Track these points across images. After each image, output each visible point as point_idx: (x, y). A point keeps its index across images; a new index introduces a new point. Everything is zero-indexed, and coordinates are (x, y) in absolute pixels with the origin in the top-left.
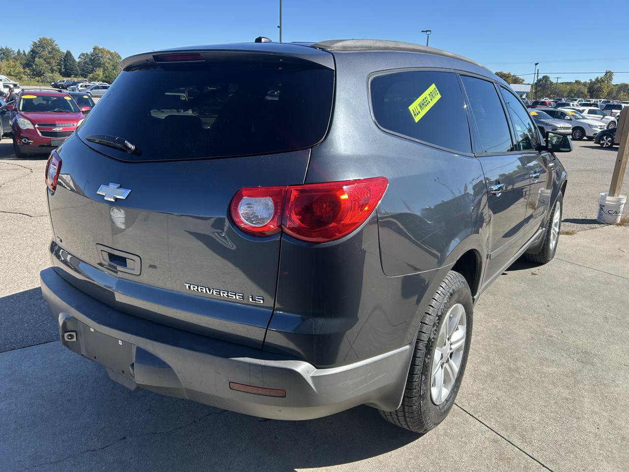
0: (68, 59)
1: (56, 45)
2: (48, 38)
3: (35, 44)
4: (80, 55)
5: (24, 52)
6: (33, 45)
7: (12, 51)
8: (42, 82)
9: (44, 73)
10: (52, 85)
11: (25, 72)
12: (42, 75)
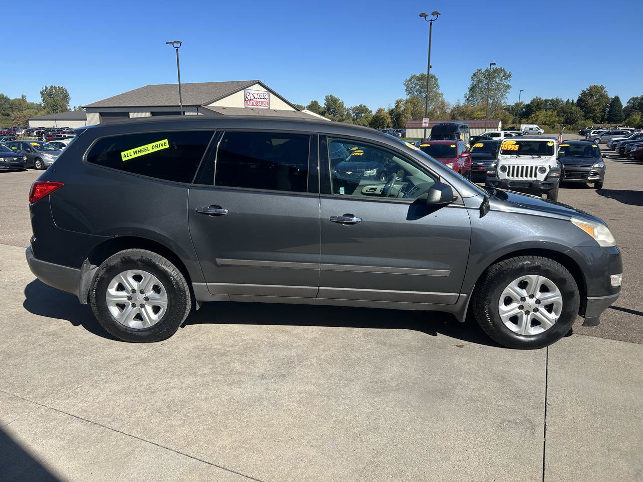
0: (614, 105)
1: (606, 92)
2: (599, 85)
3: (584, 92)
4: (630, 100)
5: (573, 101)
6: (582, 94)
7: (562, 101)
8: (572, 130)
9: (577, 121)
10: (579, 132)
11: (559, 120)
12: (575, 123)
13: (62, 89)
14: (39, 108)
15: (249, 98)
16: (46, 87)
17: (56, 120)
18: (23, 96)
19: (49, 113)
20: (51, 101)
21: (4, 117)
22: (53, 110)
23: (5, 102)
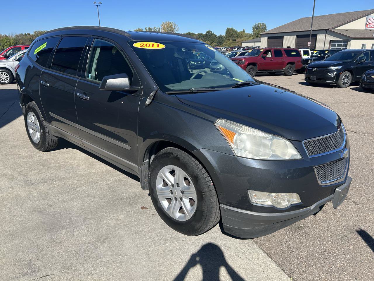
13: (264, 24)
14: (250, 36)
15: (370, 22)
16: (256, 24)
17: (255, 42)
18: (244, 30)
19: (254, 38)
20: (256, 31)
21: (233, 41)
22: (256, 37)
23: (235, 33)
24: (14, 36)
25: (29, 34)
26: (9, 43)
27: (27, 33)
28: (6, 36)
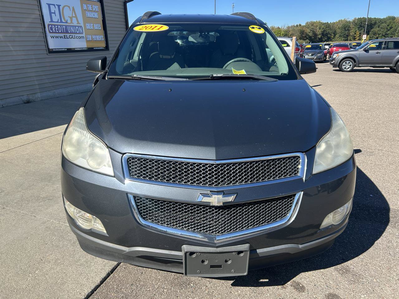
24: (285, 28)
25: (300, 25)
26: (279, 35)
27: (298, 25)
28: (279, 28)
